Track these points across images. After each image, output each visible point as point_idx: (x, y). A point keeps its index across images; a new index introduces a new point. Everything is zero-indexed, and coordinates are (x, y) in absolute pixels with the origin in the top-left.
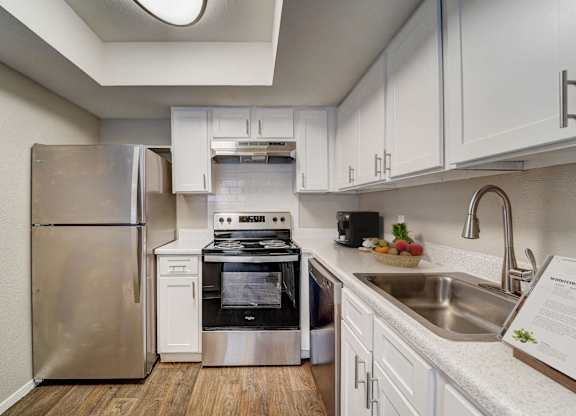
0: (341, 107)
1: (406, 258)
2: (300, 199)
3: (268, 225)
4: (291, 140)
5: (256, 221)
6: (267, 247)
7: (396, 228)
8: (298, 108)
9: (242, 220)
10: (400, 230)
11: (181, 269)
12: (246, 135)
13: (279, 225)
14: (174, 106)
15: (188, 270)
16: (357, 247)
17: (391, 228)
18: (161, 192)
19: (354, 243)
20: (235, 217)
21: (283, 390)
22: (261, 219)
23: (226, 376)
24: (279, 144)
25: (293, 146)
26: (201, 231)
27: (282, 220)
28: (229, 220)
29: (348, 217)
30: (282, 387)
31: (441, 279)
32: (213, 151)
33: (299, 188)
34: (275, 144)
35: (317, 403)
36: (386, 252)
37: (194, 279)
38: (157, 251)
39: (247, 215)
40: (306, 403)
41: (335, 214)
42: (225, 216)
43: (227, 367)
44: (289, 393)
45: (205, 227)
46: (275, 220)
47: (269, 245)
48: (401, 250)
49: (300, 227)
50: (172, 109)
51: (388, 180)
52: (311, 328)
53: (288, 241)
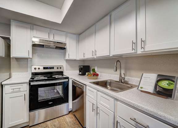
0: (81, 35)
1: (95, 77)
2: (66, 62)
3: (55, 70)
4: (65, 42)
5: (50, 69)
6: (57, 77)
7: (93, 69)
8: (67, 33)
9: (44, 68)
10: (94, 70)
11: (18, 90)
12: (48, 38)
13: (59, 70)
14: (13, 20)
15: (22, 90)
16: (84, 75)
17: (92, 70)
18: (4, 56)
19: (83, 74)
20: (42, 68)
21: (65, 123)
22: (53, 68)
23: (41, 126)
24: (61, 43)
25: (65, 44)
26: (25, 73)
27: (60, 68)
28: (39, 69)
29: (82, 67)
30: (64, 122)
31: (107, 81)
32: (33, 42)
33: (67, 58)
34: (59, 43)
35: (76, 123)
36: (91, 76)
37: (25, 93)
38: (3, 83)
39: (47, 67)
40: (73, 124)
41: (78, 66)
42: (37, 67)
43: (41, 123)
44: (67, 123)
45: (27, 71)
46: (58, 68)
47: (57, 76)
48: (94, 75)
49: (66, 70)
50: (11, 20)
51: (95, 57)
52: (73, 101)
53: (63, 75)
